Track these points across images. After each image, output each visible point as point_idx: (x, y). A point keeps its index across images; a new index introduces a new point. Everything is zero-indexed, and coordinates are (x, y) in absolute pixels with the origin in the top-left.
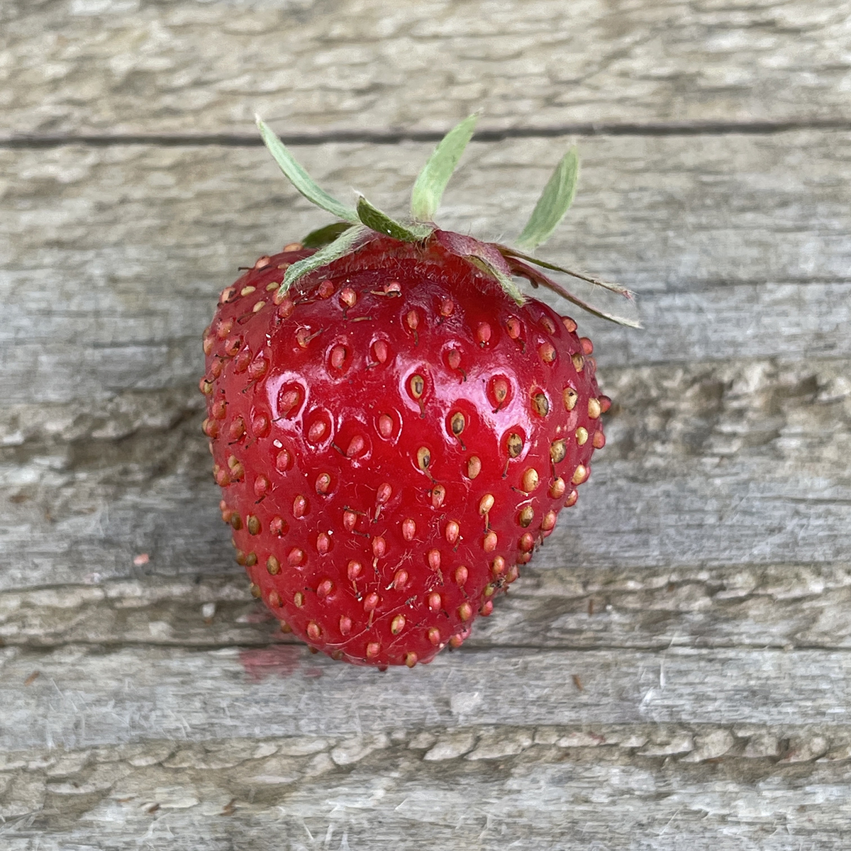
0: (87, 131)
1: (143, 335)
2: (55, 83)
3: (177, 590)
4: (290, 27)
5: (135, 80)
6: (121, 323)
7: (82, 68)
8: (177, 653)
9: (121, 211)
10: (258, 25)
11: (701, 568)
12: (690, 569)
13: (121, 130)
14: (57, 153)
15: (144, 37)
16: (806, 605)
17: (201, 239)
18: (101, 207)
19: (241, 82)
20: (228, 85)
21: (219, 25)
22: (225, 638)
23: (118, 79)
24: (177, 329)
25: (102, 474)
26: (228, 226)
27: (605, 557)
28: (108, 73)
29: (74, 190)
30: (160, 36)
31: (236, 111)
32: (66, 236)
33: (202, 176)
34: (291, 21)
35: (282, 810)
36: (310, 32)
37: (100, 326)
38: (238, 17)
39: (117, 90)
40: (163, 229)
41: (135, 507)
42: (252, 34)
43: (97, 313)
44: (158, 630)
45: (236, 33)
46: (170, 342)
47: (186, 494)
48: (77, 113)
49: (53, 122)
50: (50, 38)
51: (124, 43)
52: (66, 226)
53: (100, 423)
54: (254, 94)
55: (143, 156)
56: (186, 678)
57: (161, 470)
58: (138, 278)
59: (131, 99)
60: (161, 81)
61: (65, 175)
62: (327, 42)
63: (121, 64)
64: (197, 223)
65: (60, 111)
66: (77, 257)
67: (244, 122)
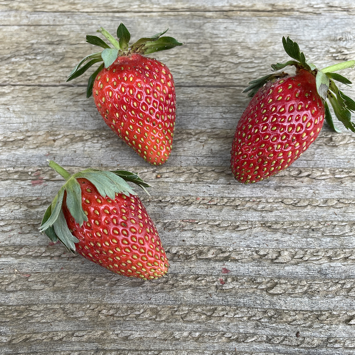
0: (12, 83)
1: (18, 122)
2: (7, 74)
3: (20, 169)
4: (55, 65)
5: (22, 74)
6: (14, 119)
7: (12, 71)
8: (19, 181)
9: (17, 98)
10: (48, 64)
11: (124, 167)
12: (122, 167)
13: (19, 83)
14: (5, 87)
15: (25, 66)
16: (143, 174)
17: (33, 104)
18: (13, 97)
19: (44, 75)
20: (41, 75)
21: (40, 64)
22: (29, 178)
23: (19, 74)
24: (25, 120)
25: (8, 148)
26: (38, 102)
27: (106, 165)
28: (17, 72)
29: (8, 94)
30: (28, 65)
31: (42, 80)
32: (5, 103)
33: (34, 92)
34: (55, 63)
35: (36, 210)
36: (58, 66)
37: (10, 120)
38: (44, 62)
39: (19, 75)
40: (25, 102)
41: (14, 154)
42: (47, 66)
43: (10, 117)
44: (16, 176)
45: (44, 65)
46: (24, 123)
47: (25, 152)
48: (10, 80)
49: (5, 81)
50: (7, 65)
51: (21, 67)
52: (6, 101)
53: (9, 138)
54: (46, 77)
55: (22, 88)
56: (20, 185)
57: (20, 147)
58: (19, 111)
59: (21, 77)
60: (28, 74)
61: (7, 92)
62: (62, 67)
63: (20, 71)
64: (32, 101)
65: (7, 79)
66: (8, 107)
67: (44, 82)
